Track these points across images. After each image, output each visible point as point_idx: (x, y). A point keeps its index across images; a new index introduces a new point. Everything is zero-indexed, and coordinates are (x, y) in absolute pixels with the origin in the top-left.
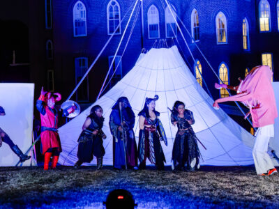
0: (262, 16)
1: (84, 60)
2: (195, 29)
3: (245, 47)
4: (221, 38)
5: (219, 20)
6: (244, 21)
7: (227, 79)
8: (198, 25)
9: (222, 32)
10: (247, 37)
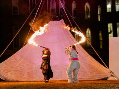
0: (108, 4)
1: (17, 27)
2: (74, 11)
3: (99, 20)
4: (88, 15)
5: (86, 6)
6: (99, 7)
7: (90, 36)
8: (75, 9)
9: (88, 12)
10: (100, 15)
